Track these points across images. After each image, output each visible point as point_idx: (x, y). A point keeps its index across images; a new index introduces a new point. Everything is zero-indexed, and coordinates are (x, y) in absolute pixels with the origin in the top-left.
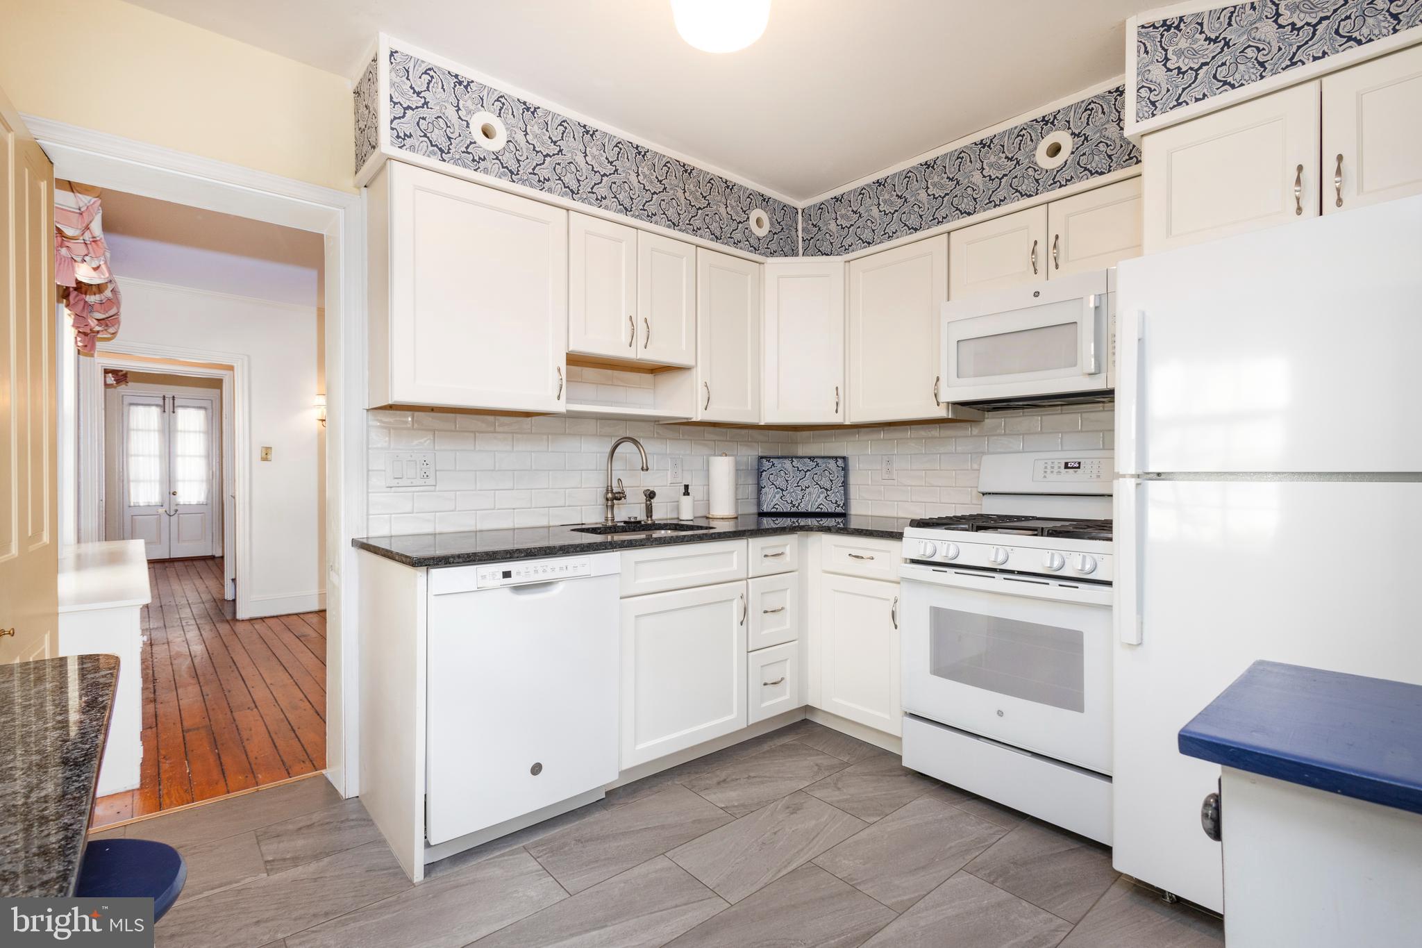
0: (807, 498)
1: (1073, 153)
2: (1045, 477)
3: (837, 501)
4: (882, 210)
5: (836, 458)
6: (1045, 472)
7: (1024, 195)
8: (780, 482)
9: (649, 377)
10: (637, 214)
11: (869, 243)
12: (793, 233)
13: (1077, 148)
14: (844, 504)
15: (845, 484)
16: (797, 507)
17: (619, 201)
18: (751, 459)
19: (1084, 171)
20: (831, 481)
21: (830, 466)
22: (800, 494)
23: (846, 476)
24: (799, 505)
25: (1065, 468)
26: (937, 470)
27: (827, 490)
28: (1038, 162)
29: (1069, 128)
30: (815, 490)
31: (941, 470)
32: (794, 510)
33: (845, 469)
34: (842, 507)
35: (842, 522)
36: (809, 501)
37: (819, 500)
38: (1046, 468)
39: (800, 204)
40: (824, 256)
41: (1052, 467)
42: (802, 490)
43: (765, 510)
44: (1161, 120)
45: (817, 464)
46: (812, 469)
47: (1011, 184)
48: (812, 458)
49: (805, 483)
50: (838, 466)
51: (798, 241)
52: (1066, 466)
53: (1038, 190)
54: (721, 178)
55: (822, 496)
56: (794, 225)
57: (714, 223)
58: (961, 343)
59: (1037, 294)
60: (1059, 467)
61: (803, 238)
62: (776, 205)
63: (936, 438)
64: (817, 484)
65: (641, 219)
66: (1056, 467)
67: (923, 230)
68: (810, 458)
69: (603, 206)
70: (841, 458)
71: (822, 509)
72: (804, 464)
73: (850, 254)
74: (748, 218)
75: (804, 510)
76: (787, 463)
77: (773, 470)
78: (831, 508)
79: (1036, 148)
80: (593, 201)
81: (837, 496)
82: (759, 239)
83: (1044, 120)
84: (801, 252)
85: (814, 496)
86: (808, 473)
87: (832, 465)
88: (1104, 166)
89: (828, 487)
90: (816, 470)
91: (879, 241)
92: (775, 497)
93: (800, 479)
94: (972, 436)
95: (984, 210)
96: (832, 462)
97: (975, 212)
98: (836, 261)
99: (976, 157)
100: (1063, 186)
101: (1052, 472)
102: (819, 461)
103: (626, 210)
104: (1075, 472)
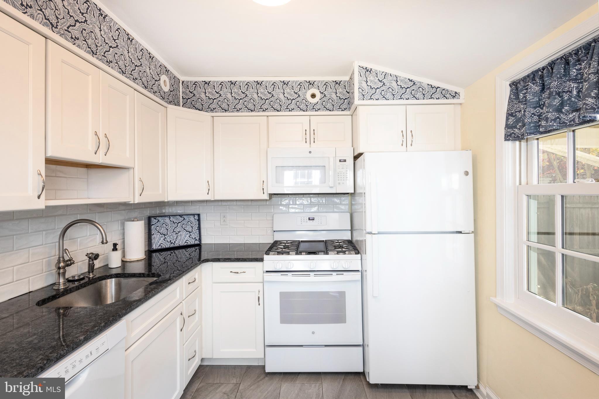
0: (179, 238)
1: (320, 99)
2: (301, 224)
3: (195, 238)
4: (233, 96)
5: (194, 215)
6: (302, 222)
7: (301, 110)
8: (163, 231)
9: (84, 170)
10: (100, 58)
11: (226, 110)
12: (178, 93)
13: (322, 98)
14: (199, 238)
15: (199, 228)
16: (174, 244)
17: (88, 44)
18: (144, 218)
19: (324, 108)
20: (192, 227)
21: (191, 219)
22: (175, 236)
23: (199, 224)
24: (175, 242)
25: (309, 220)
26: (250, 220)
27: (190, 232)
28: (307, 98)
29: (319, 89)
30: (184, 233)
31: (252, 220)
32: (172, 246)
33: (199, 220)
34: (198, 241)
35: (198, 248)
36: (180, 239)
37: (186, 238)
38: (301, 220)
39: (182, 78)
40: (197, 111)
41: (304, 220)
42: (176, 234)
43: (154, 248)
44: (365, 102)
45: (184, 219)
46: (181, 221)
47: (296, 104)
48: (181, 216)
49: (177, 230)
50: (195, 219)
51: (180, 98)
52: (309, 219)
53: (307, 109)
54: (147, 50)
55: (188, 236)
56: (178, 88)
57: (144, 77)
58: (277, 167)
59: (310, 152)
60: (307, 220)
61: (182, 96)
62: (171, 75)
63: (249, 205)
64: (185, 229)
65: (103, 62)
66: (305, 220)
67: (256, 112)
68: (180, 215)
69: (77, 45)
70: (196, 214)
71: (188, 243)
72: (177, 219)
73: (214, 113)
74: (160, 79)
75: (177, 245)
76: (167, 220)
77: (158, 224)
78: (192, 242)
79: (306, 93)
80: (69, 38)
81: (195, 235)
82: (165, 93)
83: (310, 83)
84: (181, 104)
85: (183, 236)
86: (179, 224)
87: (192, 218)
88: (331, 108)
89: (191, 230)
90: (184, 222)
91: (231, 111)
92: (160, 239)
93: (175, 228)
94: (266, 205)
95: (285, 111)
96: (192, 217)
97: (280, 111)
98: (206, 116)
99: (281, 87)
100: (316, 111)
101: (304, 222)
102: (185, 217)
103: (93, 53)
104: (313, 221)
